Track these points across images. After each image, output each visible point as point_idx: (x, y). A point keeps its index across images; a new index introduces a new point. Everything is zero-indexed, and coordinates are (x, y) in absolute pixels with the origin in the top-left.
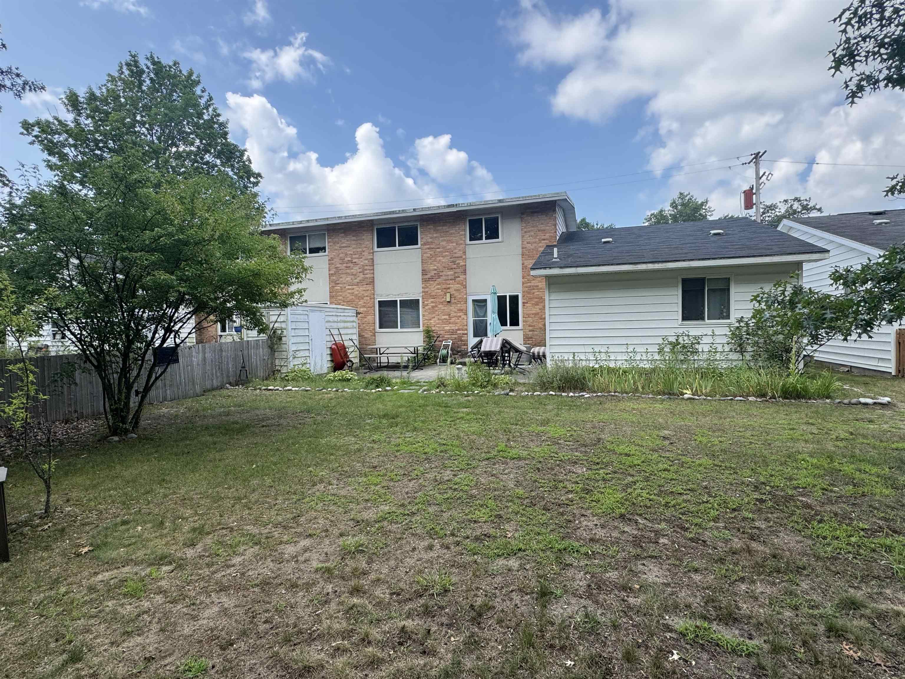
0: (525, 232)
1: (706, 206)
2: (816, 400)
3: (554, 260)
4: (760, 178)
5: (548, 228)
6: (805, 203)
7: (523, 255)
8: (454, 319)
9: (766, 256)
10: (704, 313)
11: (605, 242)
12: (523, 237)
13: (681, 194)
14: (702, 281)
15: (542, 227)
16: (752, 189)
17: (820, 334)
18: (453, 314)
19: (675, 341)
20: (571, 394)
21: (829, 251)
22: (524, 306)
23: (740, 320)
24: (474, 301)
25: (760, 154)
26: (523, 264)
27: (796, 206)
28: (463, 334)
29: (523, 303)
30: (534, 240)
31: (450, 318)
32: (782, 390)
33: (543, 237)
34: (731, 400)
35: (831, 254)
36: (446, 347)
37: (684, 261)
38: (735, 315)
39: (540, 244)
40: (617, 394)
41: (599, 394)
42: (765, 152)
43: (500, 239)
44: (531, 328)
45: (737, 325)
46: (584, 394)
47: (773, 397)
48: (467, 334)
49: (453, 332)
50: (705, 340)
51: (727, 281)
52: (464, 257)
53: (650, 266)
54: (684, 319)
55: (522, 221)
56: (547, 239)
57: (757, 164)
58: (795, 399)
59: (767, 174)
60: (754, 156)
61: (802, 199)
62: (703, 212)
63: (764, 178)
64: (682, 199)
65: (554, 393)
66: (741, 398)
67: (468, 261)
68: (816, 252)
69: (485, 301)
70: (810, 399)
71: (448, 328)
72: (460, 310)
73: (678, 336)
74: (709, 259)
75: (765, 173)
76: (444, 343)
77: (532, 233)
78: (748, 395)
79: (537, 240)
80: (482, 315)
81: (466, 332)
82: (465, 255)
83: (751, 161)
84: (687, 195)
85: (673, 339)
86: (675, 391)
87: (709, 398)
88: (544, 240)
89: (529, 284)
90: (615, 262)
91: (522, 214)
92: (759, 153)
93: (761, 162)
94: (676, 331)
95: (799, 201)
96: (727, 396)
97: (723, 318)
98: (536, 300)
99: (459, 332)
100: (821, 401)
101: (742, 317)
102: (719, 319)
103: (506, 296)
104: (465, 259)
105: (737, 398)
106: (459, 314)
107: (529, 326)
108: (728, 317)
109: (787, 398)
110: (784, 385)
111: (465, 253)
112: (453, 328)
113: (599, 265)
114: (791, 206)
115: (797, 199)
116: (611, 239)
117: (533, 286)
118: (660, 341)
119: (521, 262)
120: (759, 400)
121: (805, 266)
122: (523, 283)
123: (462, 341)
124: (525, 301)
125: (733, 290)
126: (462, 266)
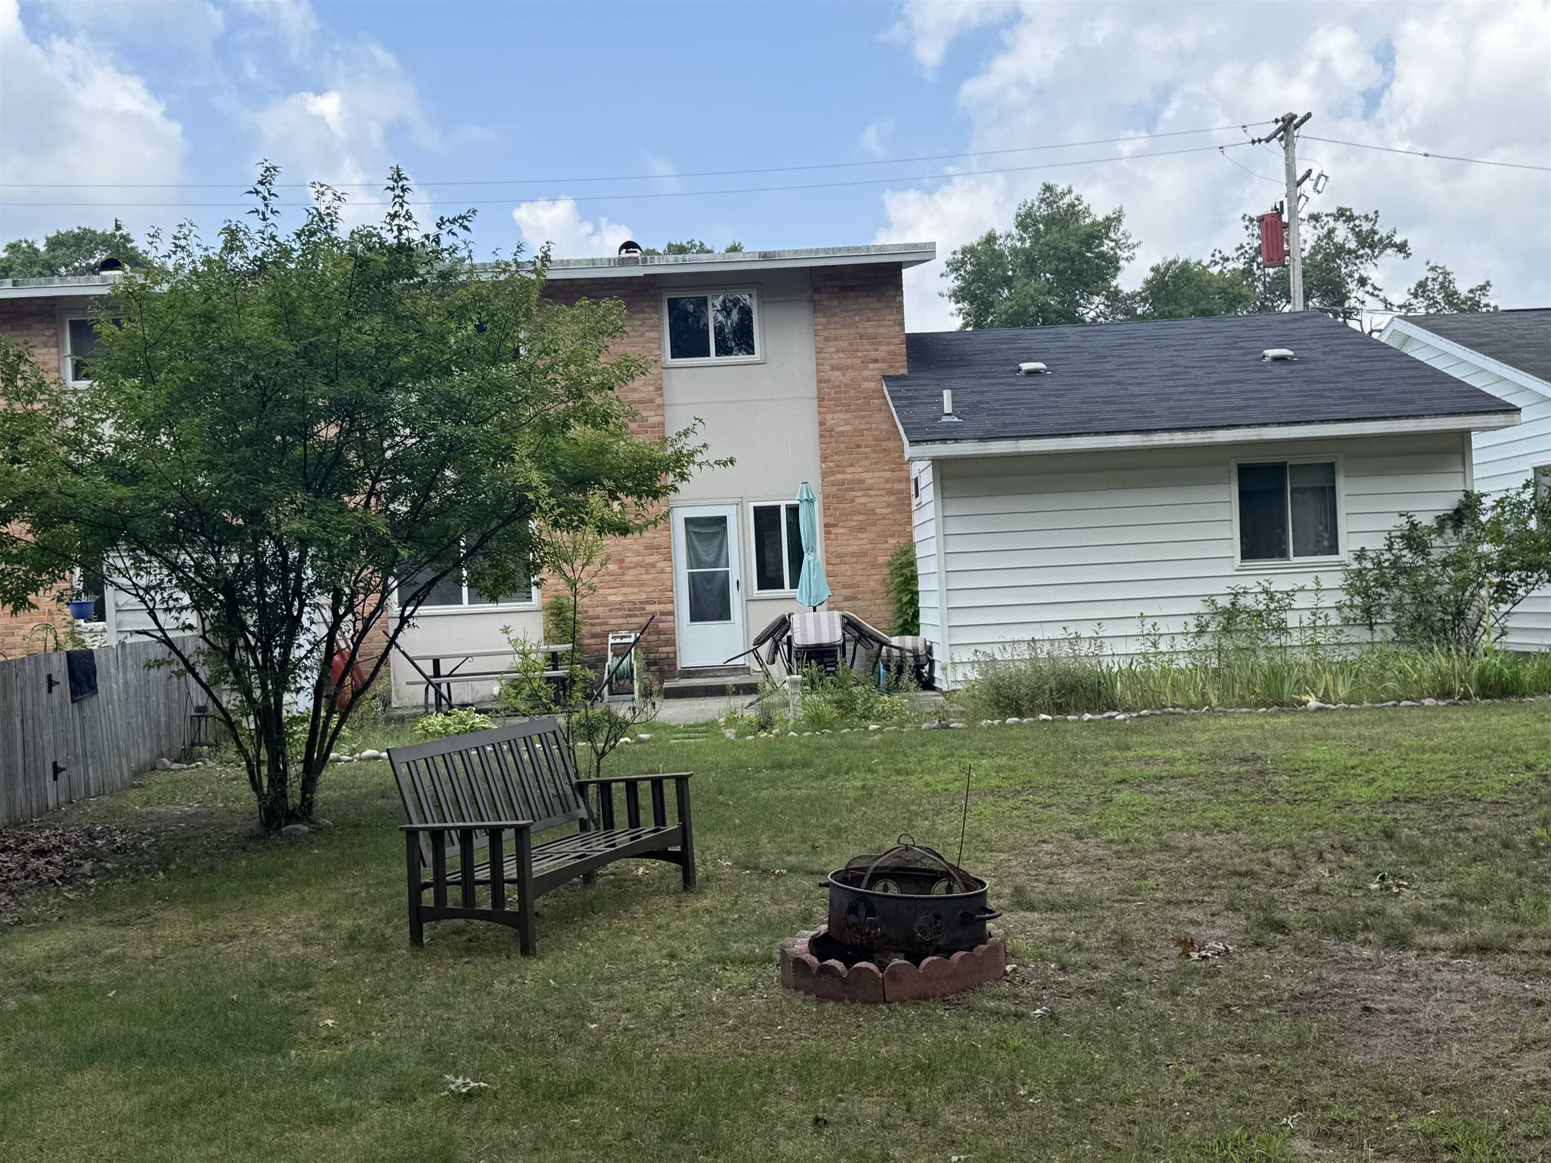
0: (826, 339)
1: (1116, 230)
2: (1533, 696)
3: (945, 419)
4: (1299, 184)
5: (884, 330)
6: (1366, 227)
7: (820, 399)
8: (633, 572)
9: (1408, 417)
10: (1286, 542)
11: (1030, 373)
12: (819, 351)
13: (1048, 188)
14: (1277, 471)
15: (870, 328)
16: (1279, 212)
17: (1509, 582)
18: (631, 559)
19: (1229, 606)
20: (1087, 716)
21: (1519, 410)
22: (828, 533)
23: (1361, 555)
24: (689, 521)
25: (1295, 122)
26: (822, 424)
27: (1342, 233)
28: (662, 613)
29: (827, 525)
30: (849, 362)
31: (624, 570)
32: (1479, 681)
33: (874, 355)
34: (1395, 705)
35: (1524, 416)
36: (622, 651)
37: (1248, 426)
38: (1348, 544)
39: (866, 373)
40: (1178, 710)
41: (1144, 712)
42: (1309, 115)
43: (757, 356)
44: (848, 592)
45: (1355, 566)
46: (1114, 714)
47: (1466, 696)
48: (671, 613)
49: (632, 609)
50: (1301, 601)
51: (1330, 469)
52: (658, 401)
53: (1179, 438)
54: (1247, 554)
55: (815, 311)
56: (883, 361)
57: (1288, 147)
58: (1500, 698)
59: (1314, 176)
60: (1280, 123)
61: (1356, 214)
62: (1107, 246)
63: (1308, 185)
64: (1049, 204)
65: (1050, 718)
66: (1409, 703)
67: (668, 412)
68: (1497, 412)
69: (721, 521)
70: (1524, 696)
71: (619, 598)
72: (652, 548)
73: (1236, 595)
74: (1298, 423)
75: (1309, 172)
76: (611, 641)
77: (844, 344)
78: (1421, 697)
79: (857, 361)
80: (710, 558)
81: (669, 607)
82: (661, 395)
83: (1274, 136)
84: (1063, 194)
85: (1224, 602)
86: (1286, 698)
87: (1353, 706)
88: (876, 361)
89: (840, 476)
90: (1097, 426)
91: (816, 290)
92: (1295, 117)
93: (1298, 142)
94: (1233, 582)
95: (1351, 218)
96: (1382, 701)
97: (1323, 553)
98: (860, 517)
99: (650, 608)
100: (1540, 698)
101: (1363, 549)
102: (1315, 554)
103: (777, 508)
104: (661, 407)
105: (1403, 703)
106: (648, 560)
107: (845, 587)
108: (1333, 549)
109: (1487, 697)
110: (1482, 672)
111: (660, 388)
112: (632, 598)
113: (1068, 435)
114: (1331, 231)
115: (1343, 214)
116: (1040, 365)
117: (850, 482)
118: (1198, 606)
119: (816, 419)
120: (1441, 703)
121: (1477, 440)
122: (824, 474)
123: (659, 632)
124: (831, 520)
125: (1343, 487)
126: (653, 426)
